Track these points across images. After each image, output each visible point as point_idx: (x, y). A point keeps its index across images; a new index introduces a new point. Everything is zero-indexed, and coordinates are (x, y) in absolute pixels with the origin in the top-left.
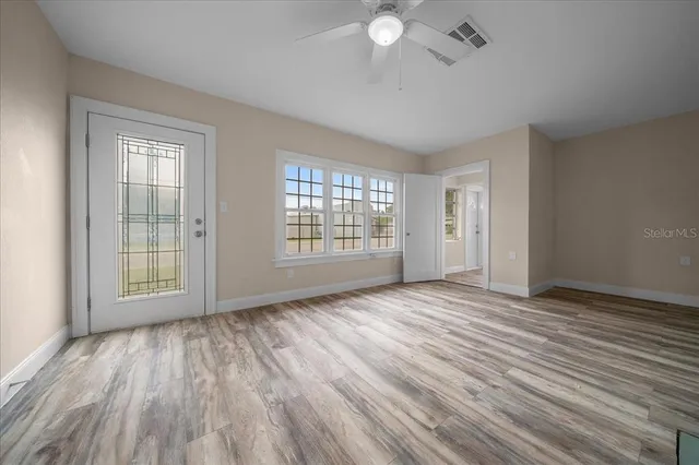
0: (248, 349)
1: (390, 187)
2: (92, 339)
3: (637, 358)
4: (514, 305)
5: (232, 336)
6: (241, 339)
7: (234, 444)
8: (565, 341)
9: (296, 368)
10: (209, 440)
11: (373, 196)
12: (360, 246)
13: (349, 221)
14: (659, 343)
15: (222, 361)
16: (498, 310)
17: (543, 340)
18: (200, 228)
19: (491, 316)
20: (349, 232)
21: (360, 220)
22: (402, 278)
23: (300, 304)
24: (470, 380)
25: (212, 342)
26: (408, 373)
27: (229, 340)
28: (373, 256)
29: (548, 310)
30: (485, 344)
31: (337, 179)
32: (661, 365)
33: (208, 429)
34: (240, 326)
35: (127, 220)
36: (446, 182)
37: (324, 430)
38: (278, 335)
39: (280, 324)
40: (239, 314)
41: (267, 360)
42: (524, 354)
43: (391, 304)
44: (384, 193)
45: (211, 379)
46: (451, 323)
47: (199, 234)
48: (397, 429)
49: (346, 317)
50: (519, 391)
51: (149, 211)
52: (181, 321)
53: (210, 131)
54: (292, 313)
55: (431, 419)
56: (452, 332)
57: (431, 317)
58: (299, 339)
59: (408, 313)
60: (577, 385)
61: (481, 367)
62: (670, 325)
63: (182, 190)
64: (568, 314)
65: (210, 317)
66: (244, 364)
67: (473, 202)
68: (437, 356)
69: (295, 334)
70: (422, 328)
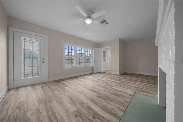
0: (58, 88)
1: (90, 51)
2: (15, 89)
3: (134, 84)
4: (116, 76)
5: (54, 86)
6: (56, 86)
7: (60, 102)
8: (123, 82)
9: (70, 90)
10: (54, 102)
11: (86, 53)
12: (83, 64)
13: (81, 58)
14: (139, 81)
15: (53, 91)
16: (112, 77)
17: (119, 82)
18: (44, 61)
19: (111, 78)
20: (81, 61)
21: (83, 58)
22: (93, 72)
23: (69, 78)
24: (105, 89)
25: (49, 87)
26: (93, 89)
27: (54, 87)
28: (86, 67)
29: (122, 77)
30: (108, 83)
31: (78, 49)
32: (137, 84)
33: (53, 101)
34: (55, 84)
35: (24, 58)
36: (103, 49)
37: (77, 99)
38: (65, 85)
39: (65, 83)
40: (54, 81)
41: (64, 89)
42: (116, 84)
43: (91, 77)
44: (89, 52)
45: (51, 94)
46: (103, 80)
47: (43, 62)
48: (91, 97)
49: (81, 80)
50: (113, 90)
51: (30, 56)
52: (39, 84)
53: (46, 37)
54: (67, 80)
55: (97, 95)
56: (103, 82)
57: (99, 79)
58: (70, 85)
59: (94, 79)
60: (123, 88)
61: (107, 87)
62: (142, 78)
63: (39, 51)
64: (125, 77)
65: (47, 82)
66: (58, 90)
67: (109, 54)
68: (100, 86)
69: (69, 84)
70: (97, 82)
